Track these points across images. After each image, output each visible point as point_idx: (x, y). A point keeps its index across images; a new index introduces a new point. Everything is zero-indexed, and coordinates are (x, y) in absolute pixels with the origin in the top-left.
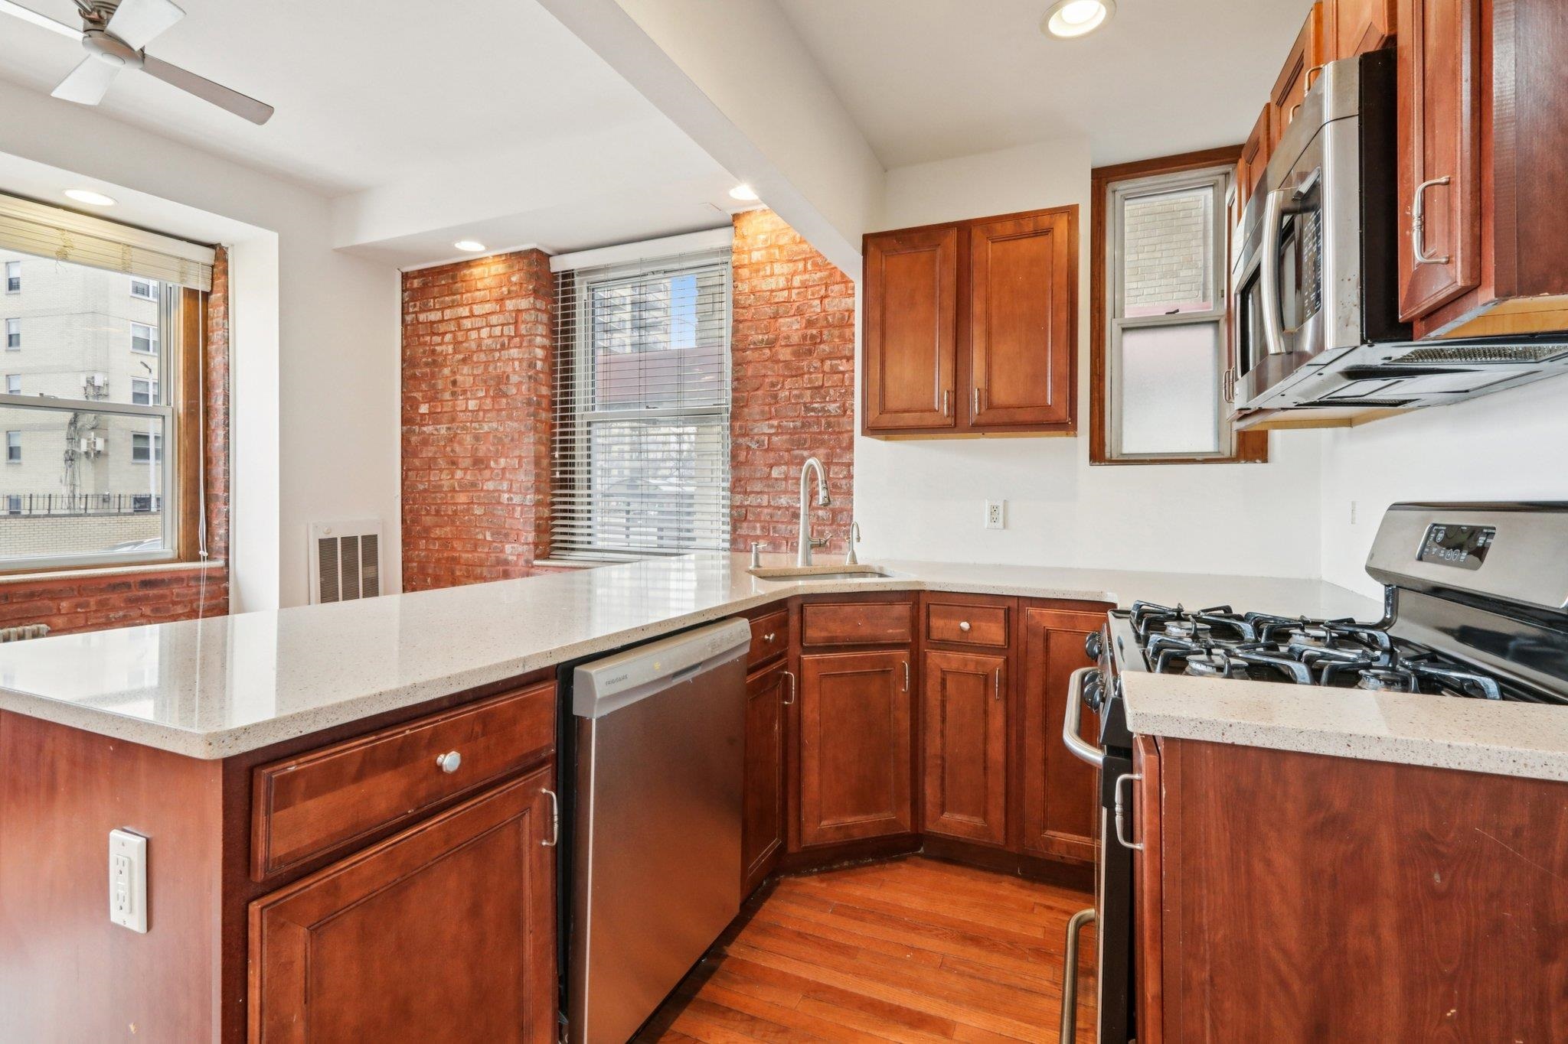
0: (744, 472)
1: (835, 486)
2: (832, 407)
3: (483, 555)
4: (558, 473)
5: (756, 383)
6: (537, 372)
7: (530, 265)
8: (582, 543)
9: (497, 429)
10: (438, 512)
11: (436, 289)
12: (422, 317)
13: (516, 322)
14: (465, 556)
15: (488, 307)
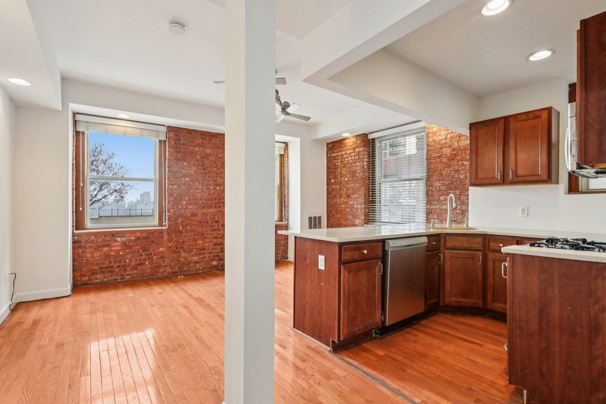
0: (431, 198)
1: (463, 202)
2: (462, 177)
3: (349, 223)
4: (371, 199)
5: (435, 170)
6: (365, 169)
7: (363, 138)
8: (378, 220)
9: (353, 186)
10: (336, 210)
11: (336, 147)
12: (332, 155)
13: (359, 155)
14: (344, 223)
15: (350, 151)
